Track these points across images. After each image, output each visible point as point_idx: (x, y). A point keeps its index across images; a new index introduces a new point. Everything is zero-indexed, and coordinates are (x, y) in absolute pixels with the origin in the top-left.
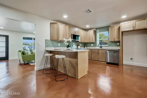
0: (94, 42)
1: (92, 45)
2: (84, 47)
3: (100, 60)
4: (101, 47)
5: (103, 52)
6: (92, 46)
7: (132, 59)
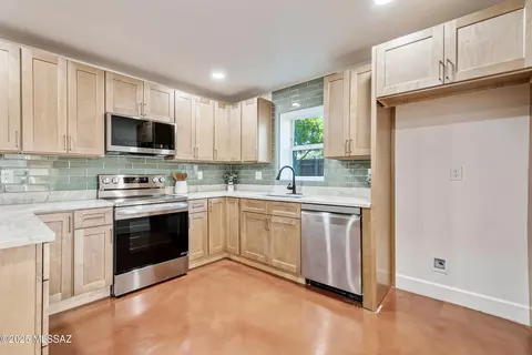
0: (262, 158)
1: (259, 175)
2: (223, 185)
3: (275, 261)
4: (293, 188)
5: (287, 221)
6: (259, 183)
7: (441, 262)
